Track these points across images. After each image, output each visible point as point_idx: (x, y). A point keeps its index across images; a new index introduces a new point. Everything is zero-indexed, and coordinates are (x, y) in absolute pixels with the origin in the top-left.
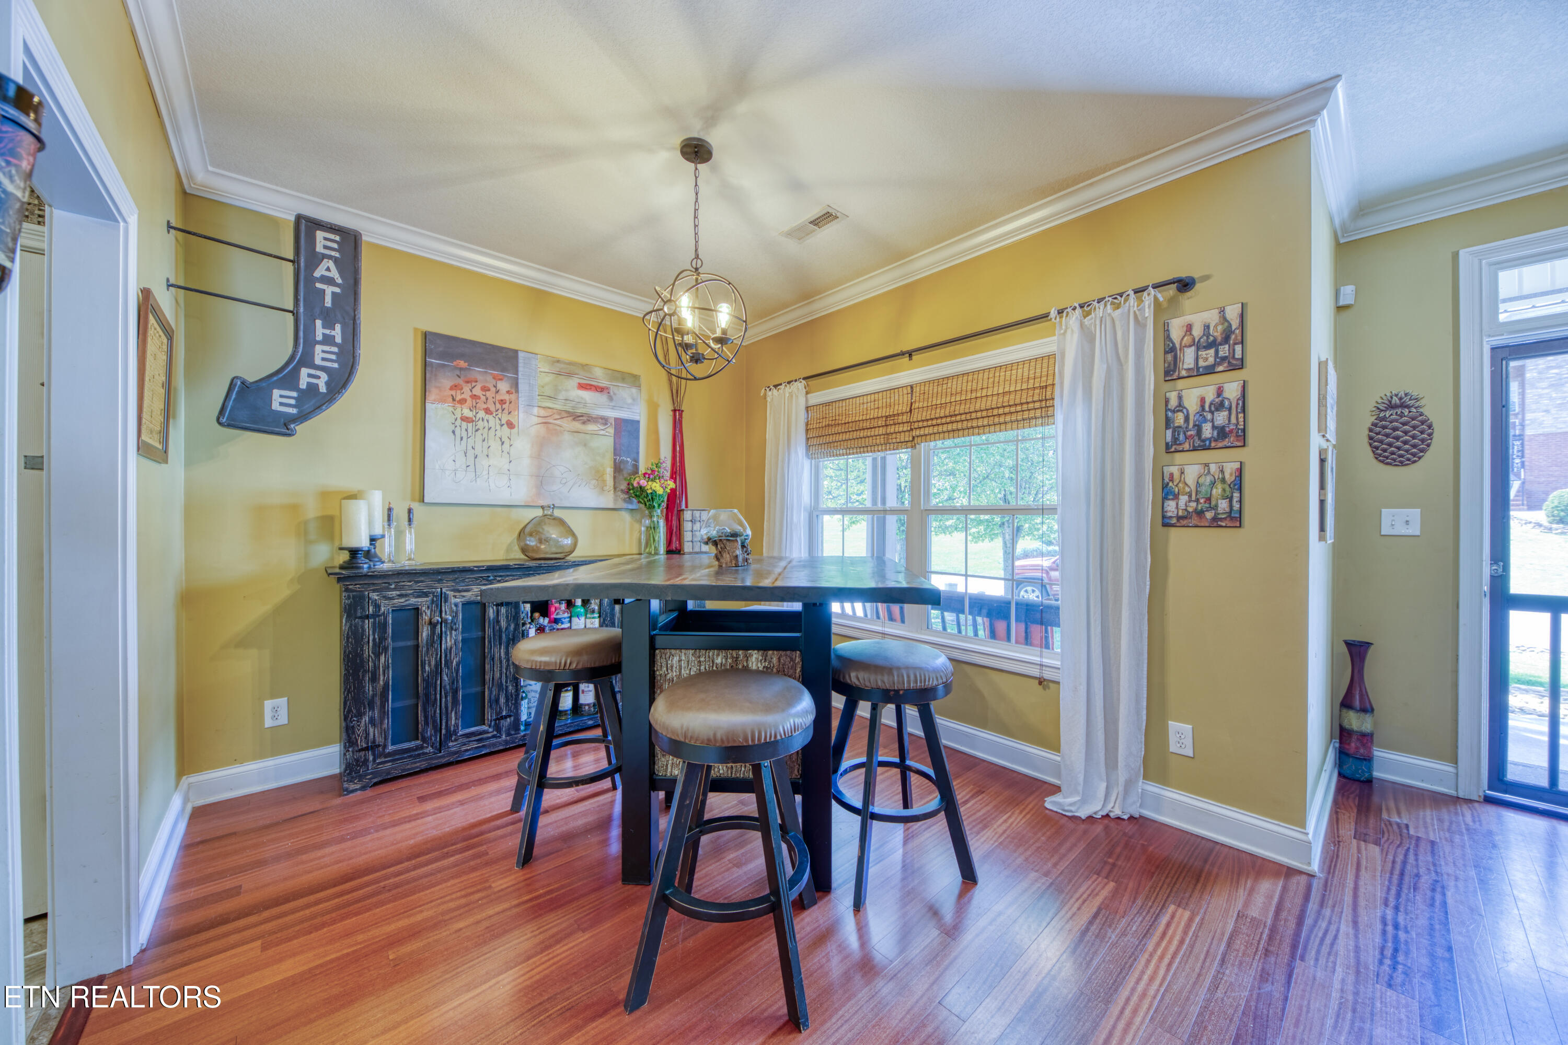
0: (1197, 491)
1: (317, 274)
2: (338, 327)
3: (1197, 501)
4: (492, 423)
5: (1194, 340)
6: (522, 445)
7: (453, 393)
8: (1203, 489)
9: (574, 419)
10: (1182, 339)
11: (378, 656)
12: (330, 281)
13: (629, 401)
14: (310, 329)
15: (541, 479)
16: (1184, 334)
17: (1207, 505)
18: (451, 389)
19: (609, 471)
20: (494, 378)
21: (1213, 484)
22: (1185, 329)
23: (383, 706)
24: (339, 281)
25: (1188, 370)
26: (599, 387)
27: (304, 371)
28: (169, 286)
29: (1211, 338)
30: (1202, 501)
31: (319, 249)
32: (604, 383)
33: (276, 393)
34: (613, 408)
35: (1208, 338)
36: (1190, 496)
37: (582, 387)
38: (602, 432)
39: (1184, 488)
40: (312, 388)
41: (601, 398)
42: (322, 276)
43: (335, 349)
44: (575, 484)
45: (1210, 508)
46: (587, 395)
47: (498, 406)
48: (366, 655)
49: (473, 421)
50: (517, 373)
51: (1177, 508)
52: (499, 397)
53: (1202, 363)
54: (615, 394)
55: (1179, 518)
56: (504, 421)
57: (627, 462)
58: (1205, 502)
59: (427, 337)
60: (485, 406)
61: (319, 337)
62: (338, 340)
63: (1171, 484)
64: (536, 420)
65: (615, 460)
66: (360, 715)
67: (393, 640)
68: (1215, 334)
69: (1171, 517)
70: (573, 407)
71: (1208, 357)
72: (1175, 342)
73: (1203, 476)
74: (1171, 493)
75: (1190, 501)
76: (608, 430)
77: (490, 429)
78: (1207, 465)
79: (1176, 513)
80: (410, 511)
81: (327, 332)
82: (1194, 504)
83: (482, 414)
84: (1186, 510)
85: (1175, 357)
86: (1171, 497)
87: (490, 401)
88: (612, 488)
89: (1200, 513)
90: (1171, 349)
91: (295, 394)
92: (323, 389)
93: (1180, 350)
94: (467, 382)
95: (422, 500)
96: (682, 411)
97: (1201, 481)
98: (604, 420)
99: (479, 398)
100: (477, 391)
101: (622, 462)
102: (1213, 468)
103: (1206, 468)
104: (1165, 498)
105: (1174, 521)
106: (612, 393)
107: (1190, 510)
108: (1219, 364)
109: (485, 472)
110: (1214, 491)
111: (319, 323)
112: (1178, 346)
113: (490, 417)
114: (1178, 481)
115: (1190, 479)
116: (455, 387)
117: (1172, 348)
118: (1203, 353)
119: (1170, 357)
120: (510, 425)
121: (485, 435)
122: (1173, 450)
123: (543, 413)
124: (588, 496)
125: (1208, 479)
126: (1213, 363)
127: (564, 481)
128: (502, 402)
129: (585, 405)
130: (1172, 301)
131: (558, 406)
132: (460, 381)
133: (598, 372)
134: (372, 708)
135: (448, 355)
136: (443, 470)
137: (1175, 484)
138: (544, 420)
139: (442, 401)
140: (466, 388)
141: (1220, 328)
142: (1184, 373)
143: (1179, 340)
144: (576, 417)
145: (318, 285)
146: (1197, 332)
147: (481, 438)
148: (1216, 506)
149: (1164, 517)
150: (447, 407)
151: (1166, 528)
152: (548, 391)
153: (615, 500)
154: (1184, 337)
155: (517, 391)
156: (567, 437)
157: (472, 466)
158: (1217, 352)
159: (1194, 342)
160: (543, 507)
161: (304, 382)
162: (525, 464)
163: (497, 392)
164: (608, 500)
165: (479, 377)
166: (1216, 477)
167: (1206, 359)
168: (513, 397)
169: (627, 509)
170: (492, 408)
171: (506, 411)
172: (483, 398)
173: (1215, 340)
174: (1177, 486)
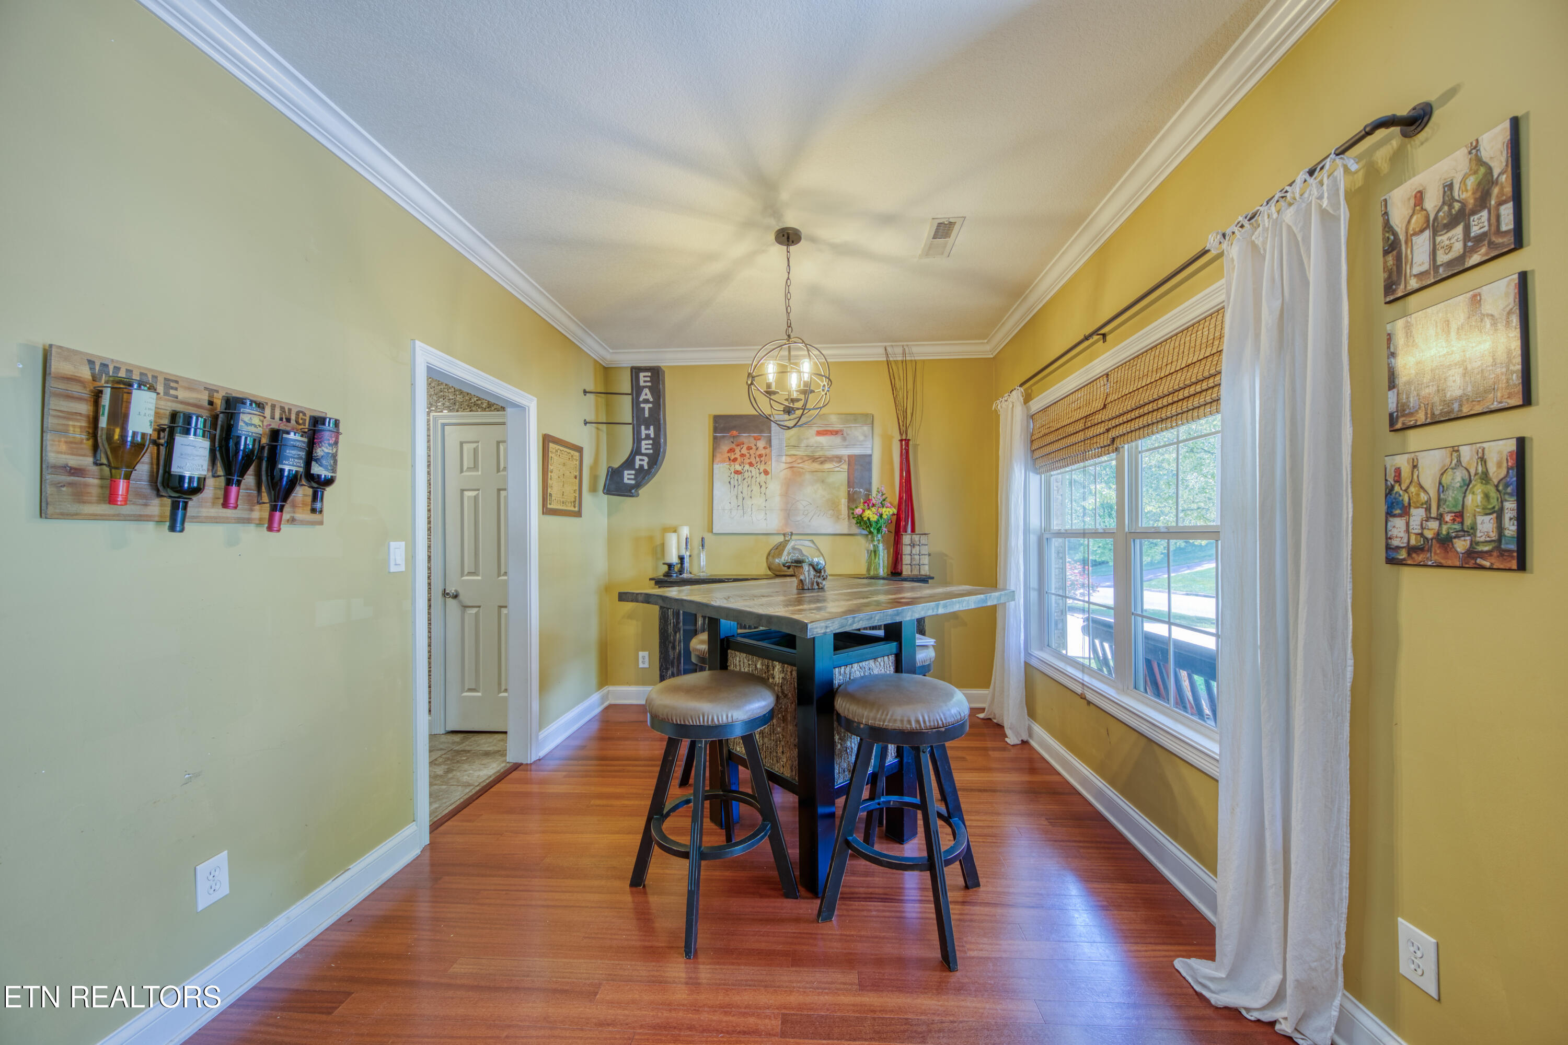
0: (1439, 500)
1: (641, 399)
2: (652, 428)
3: (1440, 518)
4: (754, 473)
5: (1427, 217)
6: (775, 487)
7: (729, 455)
8: (1450, 496)
9: (813, 461)
10: (1409, 222)
11: (675, 633)
12: (647, 401)
13: (861, 438)
14: (639, 432)
15: (788, 512)
16: (1410, 212)
17: (1458, 527)
18: (728, 452)
19: (844, 502)
20: (755, 439)
21: (1467, 484)
22: (1412, 202)
23: (678, 666)
24: (651, 400)
25: (1420, 276)
26: (834, 431)
27: (638, 458)
28: (586, 423)
29: (1457, 206)
30: (1448, 518)
31: (642, 384)
32: (838, 427)
33: (626, 472)
34: (846, 447)
35: (1451, 206)
36: (1428, 510)
37: (819, 433)
38: (837, 469)
39: (1418, 495)
40: (641, 466)
41: (837, 440)
42: (644, 399)
43: (651, 442)
44: (814, 514)
45: (1463, 532)
46: (822, 439)
47: (758, 459)
48: (669, 632)
49: (741, 473)
50: (770, 432)
51: (1408, 531)
52: (758, 453)
53: (1442, 258)
54: (848, 434)
55: (1412, 550)
56: (761, 471)
57: (860, 492)
58: (1454, 520)
59: (717, 419)
60: (749, 461)
61: (643, 436)
62: (652, 436)
63: (1397, 488)
64: (784, 466)
65: (849, 491)
66: (667, 669)
67: (683, 625)
68: (1464, 196)
69: (1398, 548)
70: (813, 452)
71: (1454, 240)
72: (1398, 230)
73: (1450, 472)
74: (1398, 503)
75: (1428, 518)
76: (842, 466)
77: (752, 477)
78: (1455, 450)
79: (1405, 540)
80: (703, 539)
81: (647, 432)
82: (1434, 525)
83: (747, 467)
84: (1421, 535)
85: (1399, 258)
86: (1398, 512)
87: (753, 456)
88: (846, 516)
89: (1445, 542)
90: (1392, 246)
91: (633, 472)
92: (646, 467)
93: (1406, 243)
94: (738, 445)
95: (711, 530)
96: (909, 440)
97: (1446, 480)
98: (839, 459)
99: (745, 455)
100: (744, 451)
101: (855, 492)
102: (1467, 454)
103: (1455, 454)
104: (1389, 514)
105: (1403, 555)
106: (845, 434)
107: (1429, 534)
108: (1473, 250)
109: (749, 510)
110: (1469, 497)
111: (643, 427)
112: (1402, 237)
113: (752, 469)
114: (1408, 482)
115: (1428, 476)
116: (731, 450)
117: (1393, 242)
118: (1443, 239)
119: (1390, 259)
120: (766, 473)
121: (749, 482)
122: (1399, 426)
123: (789, 459)
124: (825, 524)
125: (1458, 476)
126: (1462, 251)
127: (806, 512)
128: (760, 456)
129: (822, 449)
130: (1398, 157)
131: (800, 453)
132: (733, 446)
133: (833, 419)
134: (673, 666)
135: (725, 430)
136: (724, 510)
137: (1404, 487)
138: (790, 465)
139: (723, 461)
140: (737, 450)
141: (1471, 182)
142: (1413, 284)
143: (1404, 226)
144: (814, 459)
145: (642, 405)
146: (1432, 203)
147: (747, 485)
148: (1474, 527)
149: (1388, 548)
150: (726, 465)
151: (1395, 567)
152: (793, 442)
153: (850, 526)
154: (1411, 217)
155: (771, 446)
156: (808, 476)
157: (741, 507)
158: (1467, 229)
159: (1428, 221)
160: (784, 535)
161: (637, 463)
162: (776, 501)
163: (757, 449)
164: (844, 526)
165: (745, 440)
166: (1473, 472)
167: (1450, 247)
168: (767, 451)
169: (861, 534)
170: (754, 462)
171: (763, 463)
172: (748, 455)
173: (1463, 204)
174: (1406, 491)
